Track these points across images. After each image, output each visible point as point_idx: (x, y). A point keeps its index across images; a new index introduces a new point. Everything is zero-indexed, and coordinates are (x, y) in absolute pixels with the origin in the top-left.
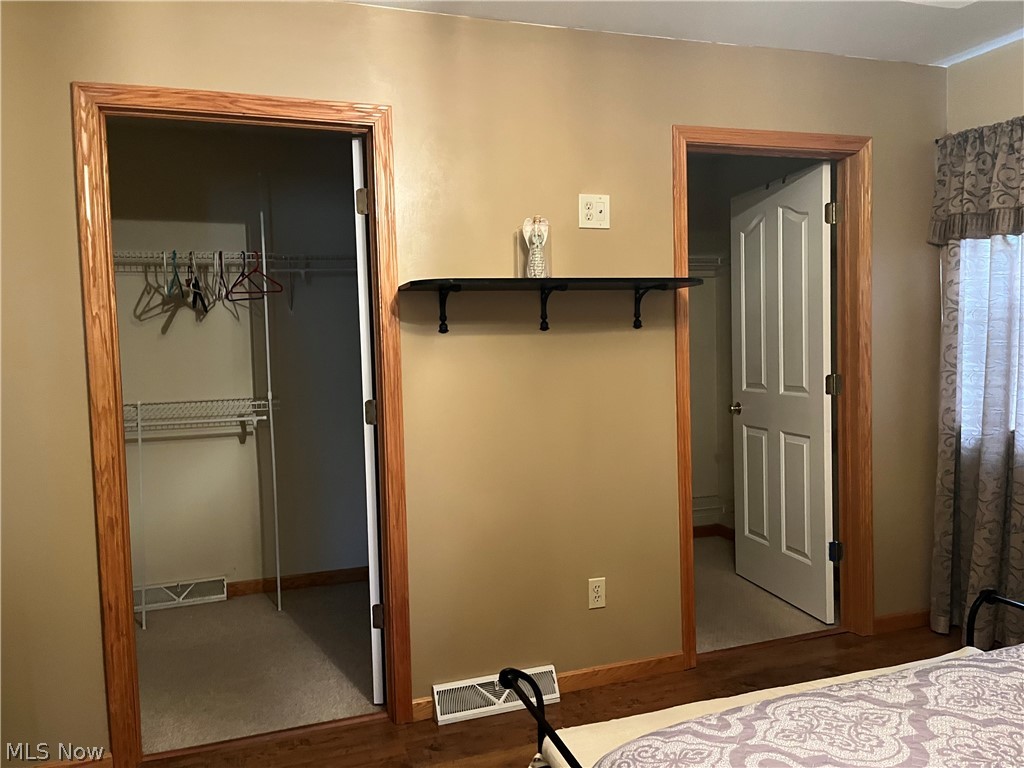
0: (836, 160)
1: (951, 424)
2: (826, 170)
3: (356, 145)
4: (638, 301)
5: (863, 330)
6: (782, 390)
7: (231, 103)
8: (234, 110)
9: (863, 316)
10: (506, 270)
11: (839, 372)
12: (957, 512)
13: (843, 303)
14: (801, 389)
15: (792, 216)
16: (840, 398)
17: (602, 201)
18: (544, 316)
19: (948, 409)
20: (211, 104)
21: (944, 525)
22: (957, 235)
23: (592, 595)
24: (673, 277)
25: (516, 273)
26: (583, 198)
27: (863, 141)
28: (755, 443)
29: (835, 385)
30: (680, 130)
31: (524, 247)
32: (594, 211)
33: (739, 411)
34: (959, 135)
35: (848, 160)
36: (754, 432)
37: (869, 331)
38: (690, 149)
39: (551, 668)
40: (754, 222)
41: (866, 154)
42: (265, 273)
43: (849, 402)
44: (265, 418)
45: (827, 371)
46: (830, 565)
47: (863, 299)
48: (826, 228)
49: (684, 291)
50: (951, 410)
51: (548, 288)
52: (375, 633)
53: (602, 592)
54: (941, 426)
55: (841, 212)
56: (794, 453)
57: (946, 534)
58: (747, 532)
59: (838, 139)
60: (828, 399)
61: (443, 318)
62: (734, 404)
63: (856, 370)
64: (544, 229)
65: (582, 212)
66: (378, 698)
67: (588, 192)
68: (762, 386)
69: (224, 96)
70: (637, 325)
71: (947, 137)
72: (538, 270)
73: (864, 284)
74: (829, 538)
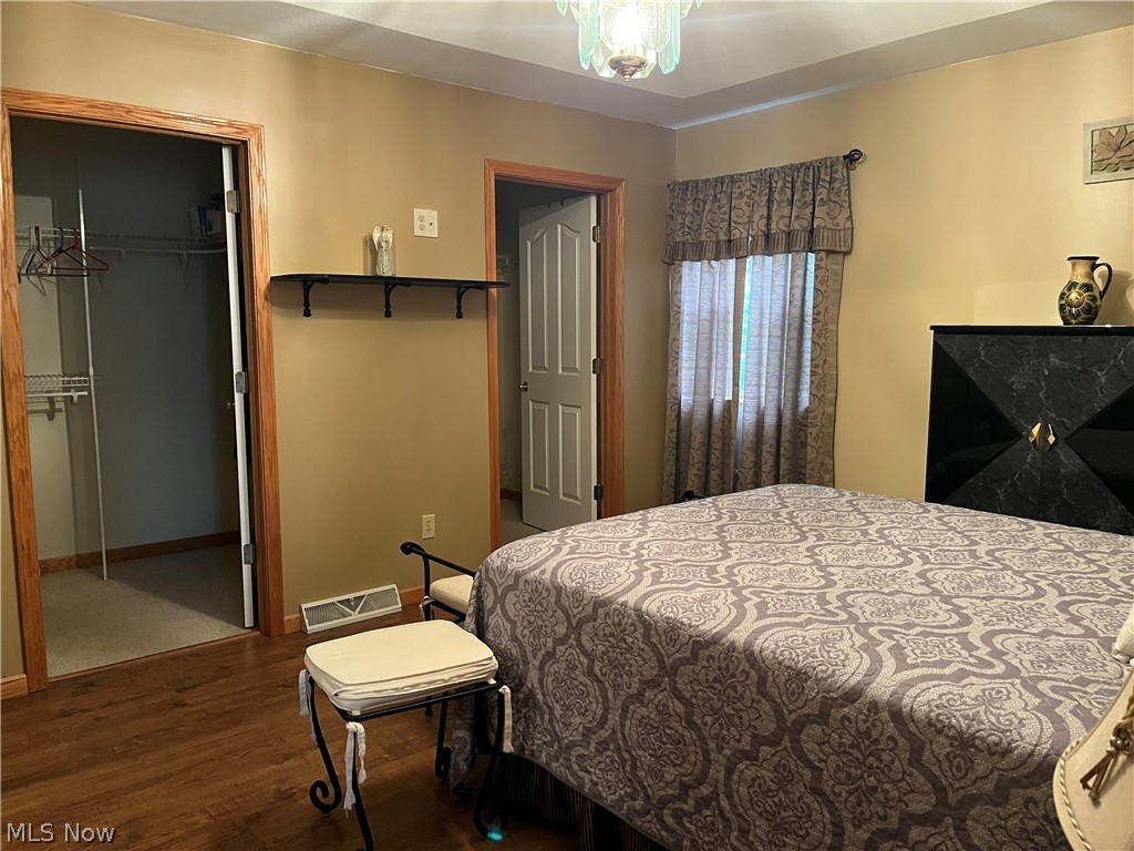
0: (600, 195)
1: (674, 395)
2: (593, 200)
3: (226, 153)
4: (459, 298)
5: (618, 325)
6: (560, 371)
7: (126, 112)
8: (129, 119)
9: (618, 316)
10: (357, 268)
11: (602, 357)
12: (677, 460)
13: (605, 304)
14: (575, 370)
15: (569, 233)
16: (602, 376)
17: (432, 216)
18: (388, 306)
19: (673, 385)
20: (109, 112)
21: (670, 468)
22: (680, 258)
23: (425, 528)
24: (484, 280)
25: (365, 271)
26: (417, 212)
27: (618, 182)
28: (538, 414)
29: (599, 366)
30: (490, 163)
31: (373, 250)
32: (426, 224)
33: (526, 390)
34: (683, 183)
35: (609, 195)
36: (538, 406)
37: (622, 325)
38: (498, 178)
39: (395, 586)
40: (538, 234)
41: (621, 191)
42: (84, 250)
43: (608, 379)
44: (86, 393)
45: (594, 356)
46: (594, 503)
47: (618, 302)
48: (594, 245)
49: (494, 291)
50: (675, 385)
51: (390, 284)
52: (246, 569)
53: (433, 526)
54: (668, 397)
55: (604, 234)
56: (569, 419)
57: (671, 474)
58: (532, 487)
59: (602, 179)
60: (594, 376)
61: (307, 304)
62: (523, 382)
63: (613, 355)
64: (389, 235)
65: (417, 223)
66: (249, 622)
67: (421, 208)
68: (544, 368)
69: (120, 106)
70: (459, 316)
71: (675, 183)
72: (386, 269)
73: (619, 290)
74: (594, 483)
